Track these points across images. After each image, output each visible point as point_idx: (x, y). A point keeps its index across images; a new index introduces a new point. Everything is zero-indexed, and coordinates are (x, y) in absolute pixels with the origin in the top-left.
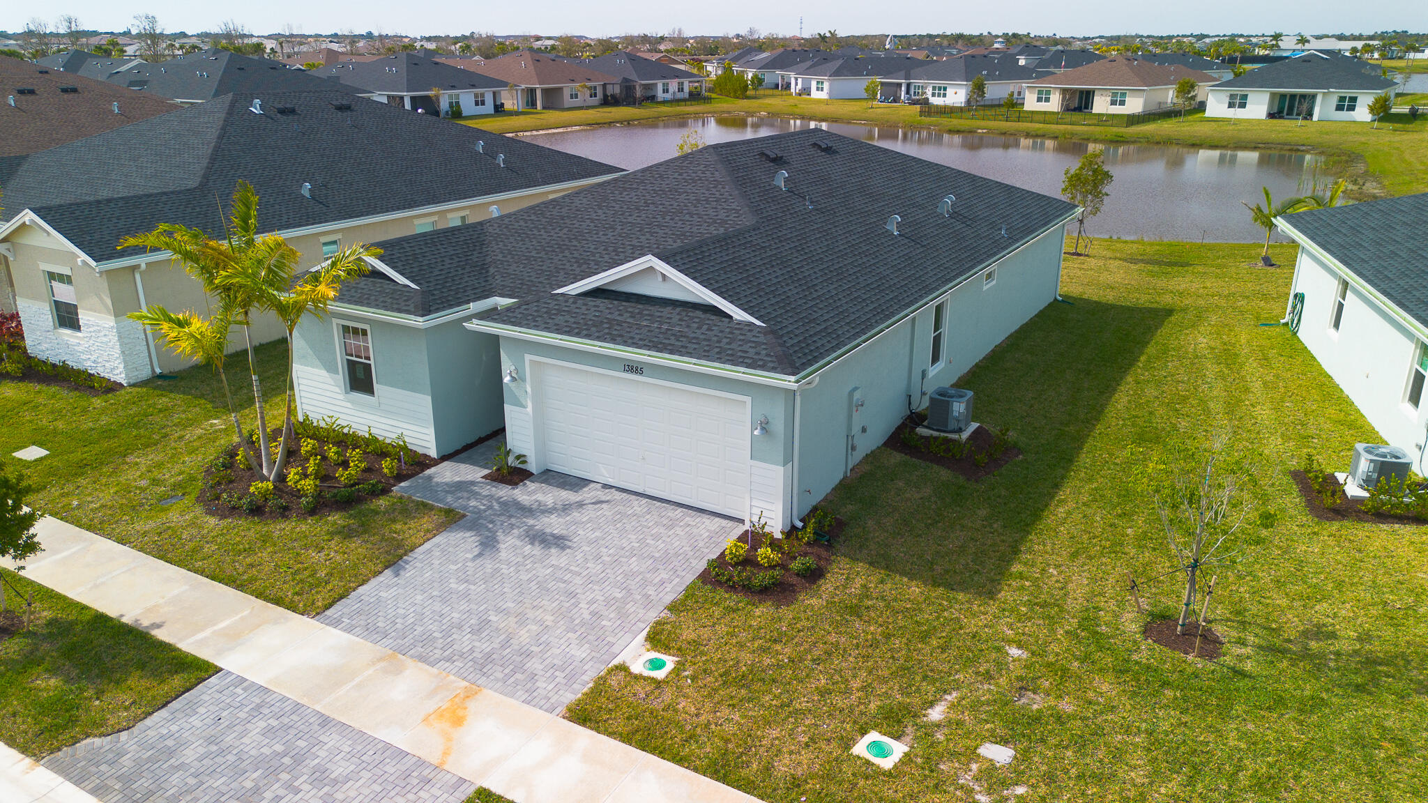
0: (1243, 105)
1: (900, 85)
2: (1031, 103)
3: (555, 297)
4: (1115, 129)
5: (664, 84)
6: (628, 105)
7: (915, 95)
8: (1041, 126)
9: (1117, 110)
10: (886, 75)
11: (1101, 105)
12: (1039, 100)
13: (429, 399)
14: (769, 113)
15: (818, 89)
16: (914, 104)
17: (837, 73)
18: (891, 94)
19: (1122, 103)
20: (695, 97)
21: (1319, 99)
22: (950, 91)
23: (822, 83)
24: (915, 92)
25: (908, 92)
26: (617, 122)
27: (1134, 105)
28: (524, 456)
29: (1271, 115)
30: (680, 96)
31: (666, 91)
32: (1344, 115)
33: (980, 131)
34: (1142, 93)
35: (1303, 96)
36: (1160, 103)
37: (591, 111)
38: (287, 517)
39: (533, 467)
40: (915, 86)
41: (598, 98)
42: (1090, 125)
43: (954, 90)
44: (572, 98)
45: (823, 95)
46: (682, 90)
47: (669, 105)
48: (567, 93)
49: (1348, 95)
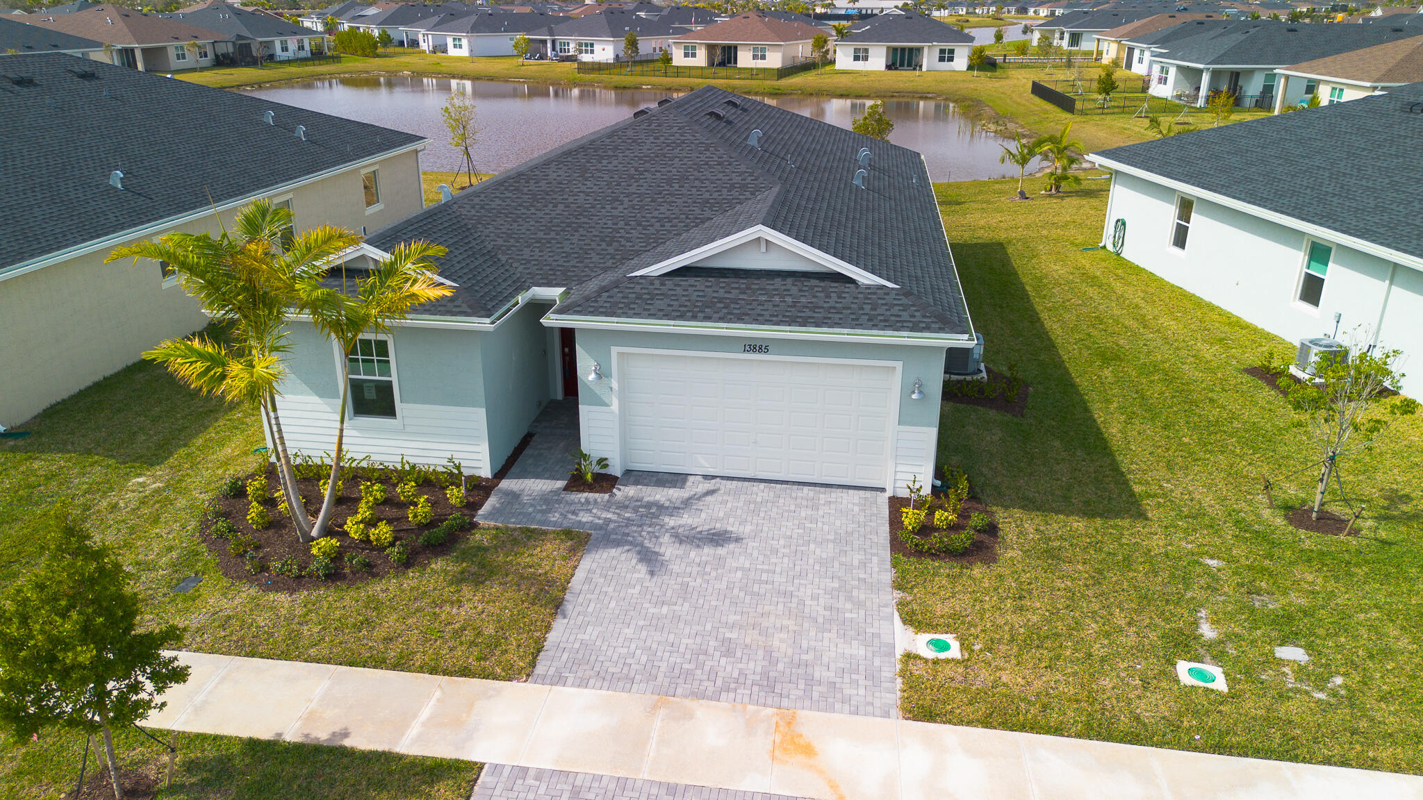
0: (866, 58)
1: (544, 42)
2: (679, 59)
3: (635, 280)
4: (768, 82)
5: (281, 42)
6: (247, 65)
7: (561, 52)
8: (700, 80)
9: (760, 64)
10: (528, 31)
11: (745, 59)
12: (686, 55)
13: (484, 410)
14: (413, 72)
15: (455, 46)
16: (563, 61)
17: (475, 29)
18: (535, 50)
19: (763, 57)
20: (318, 55)
21: (926, 50)
22: (597, 47)
23: (460, 40)
24: (561, 49)
25: (554, 49)
26: (246, 85)
27: (774, 60)
28: (606, 459)
29: (889, 67)
30: (302, 54)
31: (285, 49)
32: (945, 66)
33: (644, 87)
34: (777, 48)
35: (911, 50)
36: (794, 57)
37: (206, 73)
38: (378, 575)
39: (616, 470)
40: (560, 43)
41: (209, 58)
42: (744, 79)
43: (602, 47)
44: (178, 59)
45: (464, 52)
46: (303, 49)
47: (295, 64)
48: (172, 53)
49: (947, 48)
